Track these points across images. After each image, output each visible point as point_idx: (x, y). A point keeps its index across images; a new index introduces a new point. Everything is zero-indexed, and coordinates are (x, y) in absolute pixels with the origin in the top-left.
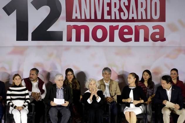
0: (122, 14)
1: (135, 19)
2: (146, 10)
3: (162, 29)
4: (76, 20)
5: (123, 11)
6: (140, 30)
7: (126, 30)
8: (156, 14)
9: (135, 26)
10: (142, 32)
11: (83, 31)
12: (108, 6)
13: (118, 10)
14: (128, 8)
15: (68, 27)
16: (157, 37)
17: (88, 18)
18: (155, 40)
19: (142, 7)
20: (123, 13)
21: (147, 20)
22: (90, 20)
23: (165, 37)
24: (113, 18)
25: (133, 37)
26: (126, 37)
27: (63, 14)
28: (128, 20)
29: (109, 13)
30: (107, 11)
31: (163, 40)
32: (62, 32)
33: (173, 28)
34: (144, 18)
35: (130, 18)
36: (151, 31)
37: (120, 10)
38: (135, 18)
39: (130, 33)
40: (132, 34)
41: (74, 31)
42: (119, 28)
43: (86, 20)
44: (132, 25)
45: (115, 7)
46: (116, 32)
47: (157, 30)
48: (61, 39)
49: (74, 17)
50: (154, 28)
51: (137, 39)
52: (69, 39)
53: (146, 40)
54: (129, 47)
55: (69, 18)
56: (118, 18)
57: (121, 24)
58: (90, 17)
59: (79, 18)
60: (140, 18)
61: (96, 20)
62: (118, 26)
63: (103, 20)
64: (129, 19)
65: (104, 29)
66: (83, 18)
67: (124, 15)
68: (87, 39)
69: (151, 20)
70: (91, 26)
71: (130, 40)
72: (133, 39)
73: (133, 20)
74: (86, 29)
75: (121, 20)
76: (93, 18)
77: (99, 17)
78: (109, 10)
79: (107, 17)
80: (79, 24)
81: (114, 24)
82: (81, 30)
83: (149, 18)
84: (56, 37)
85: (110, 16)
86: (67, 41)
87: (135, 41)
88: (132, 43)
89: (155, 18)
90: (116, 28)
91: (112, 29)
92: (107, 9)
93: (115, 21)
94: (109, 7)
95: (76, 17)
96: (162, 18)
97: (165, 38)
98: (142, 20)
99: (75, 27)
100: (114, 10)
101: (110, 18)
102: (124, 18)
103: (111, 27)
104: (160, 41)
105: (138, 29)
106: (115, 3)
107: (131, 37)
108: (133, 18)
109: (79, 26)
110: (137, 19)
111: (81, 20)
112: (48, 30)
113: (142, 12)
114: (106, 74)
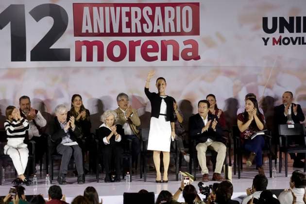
0: (145, 26)
1: (161, 33)
2: (175, 21)
3: (195, 45)
4: (87, 34)
5: (146, 22)
6: (168, 46)
7: (150, 47)
8: (187, 26)
9: (162, 41)
10: (170, 49)
11: (95, 49)
12: (126, 16)
13: (140, 21)
14: (152, 18)
15: (77, 43)
16: (190, 54)
17: (102, 31)
18: (187, 58)
19: (170, 17)
20: (146, 25)
21: (176, 34)
22: (105, 34)
24: (134, 31)
25: (159, 54)
26: (150, 54)
27: (70, 26)
28: (152, 34)
29: (129, 25)
30: (127, 22)
31: (197, 58)
33: (210, 44)
34: (173, 30)
35: (155, 31)
36: (182, 47)
37: (143, 21)
38: (162, 31)
39: (155, 49)
40: (158, 52)
41: (84, 49)
42: (142, 44)
43: (99, 34)
44: (158, 40)
45: (136, 17)
46: (138, 49)
47: (190, 46)
48: (68, 59)
49: (84, 31)
50: (186, 43)
51: (164, 58)
52: (79, 59)
53: (176, 58)
54: (154, 68)
55: (78, 32)
56: (140, 31)
57: (144, 39)
58: (105, 31)
59: (90, 31)
60: (167, 30)
61: (112, 34)
62: (140, 41)
63: (120, 34)
64: (154, 32)
65: (122, 45)
66: (96, 31)
67: (148, 27)
68: (101, 58)
69: (182, 33)
70: (106, 41)
71: (155, 58)
72: (159, 58)
73: (159, 34)
74: (100, 45)
75: (143, 34)
76: (108, 31)
77: (116, 30)
79: (127, 30)
80: (91, 39)
81: (135, 39)
82: (94, 46)
83: (179, 30)
84: (62, 56)
85: (129, 29)
86: (76, 61)
87: (161, 60)
88: (158, 63)
89: (186, 30)
90: (138, 43)
91: (133, 45)
92: (125, 19)
93: (137, 34)
94: (127, 18)
95: (87, 31)
96: (196, 31)
97: (200, 56)
98: (170, 34)
99: (86, 43)
100: (135, 21)
101: (129, 32)
102: (147, 31)
103: (131, 43)
104: (193, 60)
105: (165, 45)
106: (136, 13)
107: (156, 55)
108: (159, 30)
109: (91, 41)
110: (163, 31)
111: (93, 35)
112: (52, 47)
113: (169, 23)
114: (123, 100)
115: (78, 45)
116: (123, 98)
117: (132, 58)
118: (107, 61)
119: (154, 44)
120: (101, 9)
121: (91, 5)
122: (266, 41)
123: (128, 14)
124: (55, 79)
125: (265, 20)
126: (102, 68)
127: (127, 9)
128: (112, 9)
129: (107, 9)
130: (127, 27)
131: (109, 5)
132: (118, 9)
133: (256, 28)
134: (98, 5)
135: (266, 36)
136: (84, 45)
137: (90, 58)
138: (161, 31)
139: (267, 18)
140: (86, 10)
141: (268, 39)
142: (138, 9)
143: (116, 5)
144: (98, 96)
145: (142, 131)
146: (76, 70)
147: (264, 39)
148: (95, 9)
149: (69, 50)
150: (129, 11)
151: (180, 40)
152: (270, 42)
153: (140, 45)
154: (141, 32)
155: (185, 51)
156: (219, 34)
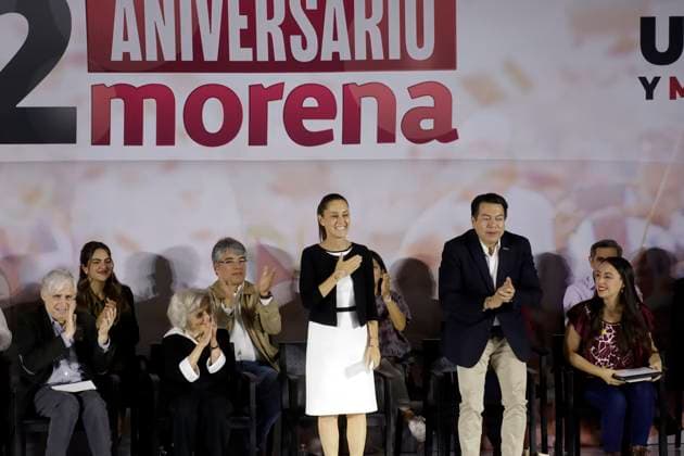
0: (295, 40)
1: (343, 61)
2: (383, 26)
3: (443, 96)
4: (127, 65)
5: (298, 31)
6: (363, 99)
7: (311, 102)
8: (420, 43)
9: (346, 87)
10: (369, 109)
11: (150, 108)
12: (241, 14)
13: (281, 26)
14: (317, 18)
15: (97, 90)
16: (427, 124)
17: (170, 56)
18: (419, 138)
19: (369, 14)
20: (300, 37)
21: (387, 65)
22: (178, 66)
23: (454, 127)
24: (263, 56)
25: (336, 125)
26: (312, 125)
27: (78, 43)
28: (317, 65)
29: (248, 38)
30: (241, 30)
31: (449, 136)
32: (74, 109)
33: (486, 95)
34: (378, 55)
35: (326, 56)
36: (404, 105)
37: (290, 27)
38: (345, 56)
39: (326, 111)
40: (332, 116)
41: (117, 108)
42: (286, 93)
43: (162, 66)
44: (334, 82)
45: (270, 16)
46: (275, 110)
47: (428, 101)
48: (69, 137)
49: (116, 56)
50: (415, 91)
51: (352, 135)
52: (101, 137)
53: (385, 136)
54: (322, 165)
55: (99, 59)
56: (280, 56)
57: (292, 81)
58: (179, 55)
59: (136, 56)
60: (361, 55)
61: (199, 65)
62: (283, 84)
63: (224, 64)
64: (323, 59)
65: (228, 98)
66: (152, 56)
67: (304, 46)
68: (165, 137)
69: (405, 63)
70: (182, 86)
71: (326, 137)
72: (338, 134)
73: (336, 65)
74: (164, 97)
75: (291, 65)
76: (188, 56)
77: (211, 53)
78: (245, 27)
79: (245, 55)
80: (137, 80)
81: (267, 79)
82: (146, 101)
83: (395, 54)
84: (53, 128)
85: (250, 50)
86: (93, 144)
87: (344, 143)
88: (335, 149)
89: (417, 54)
90: (276, 91)
91: (260, 97)
93: (271, 66)
94: (245, 17)
95: (126, 55)
96: (445, 56)
97: (455, 130)
98: (370, 65)
99: (122, 91)
100: (267, 27)
101: (251, 59)
102: (303, 56)
103: (255, 90)
104: (435, 142)
105: (356, 97)
106: (270, 2)
107: (329, 128)
108: (336, 55)
109: (137, 86)
110: (349, 58)
111: (144, 67)
112: (23, 104)
113: (368, 34)
114: (229, 261)
115: (101, 97)
116: (232, 254)
117: (258, 137)
118: (184, 145)
119: (323, 94)
122: (649, 88)
123: (247, 7)
124: (31, 197)
125: (648, 25)
126: (171, 165)
130: (243, 45)
133: (620, 50)
135: (651, 71)
136: (118, 97)
137: (133, 136)
138: (342, 58)
139: (653, 19)
141: (656, 80)
144: (156, 248)
145: (287, 352)
146: (95, 171)
147: (643, 80)
149: (73, 111)
151: (398, 82)
152: (662, 89)
153: (281, 98)
154: (284, 59)
155: (414, 116)
156: (511, 68)
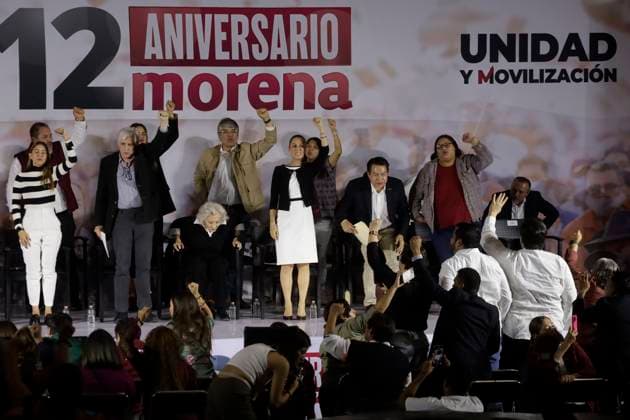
0: (255, 47)
1: (284, 60)
2: (308, 39)
3: (343, 82)
5: (256, 41)
6: (295, 83)
7: (264, 85)
8: (330, 48)
9: (285, 75)
10: (299, 89)
11: (168, 88)
12: (223, 31)
13: (246, 39)
14: (268, 34)
15: (136, 76)
16: (334, 98)
17: (180, 56)
18: (329, 106)
19: (299, 32)
20: (257, 45)
21: (310, 62)
22: (185, 62)
23: (350, 99)
24: (235, 57)
25: (279, 98)
26: (265, 99)
27: (124, 48)
28: (268, 62)
29: (227, 46)
30: (223, 41)
31: (347, 105)
32: (123, 88)
33: (369, 81)
34: (304, 56)
35: (274, 57)
36: (320, 86)
37: (252, 39)
38: (285, 57)
39: (274, 90)
40: (277, 93)
41: (148, 87)
42: (250, 78)
43: (175, 62)
44: (278, 72)
45: (240, 32)
47: (334, 84)
48: (120, 105)
49: (148, 56)
50: (327, 78)
51: (289, 104)
52: (139, 105)
53: (309, 105)
55: (137, 58)
56: (246, 57)
57: (253, 72)
58: (185, 55)
59: (159, 56)
60: (294, 56)
61: (197, 62)
62: (247, 74)
63: (212, 61)
64: (272, 58)
65: (215, 82)
66: (169, 56)
67: (260, 51)
69: (320, 61)
70: (187, 74)
71: (273, 106)
72: (281, 104)
73: (279, 62)
74: (176, 81)
75: (253, 62)
76: (190, 56)
77: (204, 55)
78: (225, 39)
79: (225, 56)
80: (160, 71)
81: (238, 71)
82: (166, 84)
83: (314, 56)
84: (110, 99)
85: (228, 53)
86: (134, 109)
87: (284, 109)
88: (277, 114)
89: (328, 56)
90: (243, 78)
91: (234, 81)
92: (221, 36)
93: (240, 63)
94: (225, 34)
95: (154, 56)
96: (344, 58)
97: (350, 103)
98: (299, 62)
99: (151, 77)
100: (238, 39)
101: (228, 58)
102: (260, 57)
103: (231, 77)
104: (338, 109)
105: (291, 82)
106: (240, 24)
107: (275, 100)
108: (279, 56)
109: (160, 74)
110: (287, 58)
111: (164, 63)
112: (92, 84)
113: (298, 44)
115: (138, 81)
117: (233, 105)
118: (189, 110)
119: (271, 79)
120: (179, 17)
121: (161, 11)
122: (466, 76)
123: (226, 27)
125: (465, 39)
126: (181, 122)
127: (224, 18)
128: (198, 17)
129: (189, 17)
130: (224, 50)
131: (193, 10)
132: (208, 17)
133: (449, 54)
134: (173, 11)
135: (468, 67)
136: (149, 81)
138: (283, 58)
139: (469, 35)
140: (152, 19)
141: (470, 72)
142: (243, 19)
143: (204, 11)
147: (462, 72)
148: (168, 17)
149: (121, 90)
150: (227, 21)
151: (316, 73)
152: (474, 77)
153: (246, 82)
154: (248, 58)
155: (326, 93)
156: (384, 64)
